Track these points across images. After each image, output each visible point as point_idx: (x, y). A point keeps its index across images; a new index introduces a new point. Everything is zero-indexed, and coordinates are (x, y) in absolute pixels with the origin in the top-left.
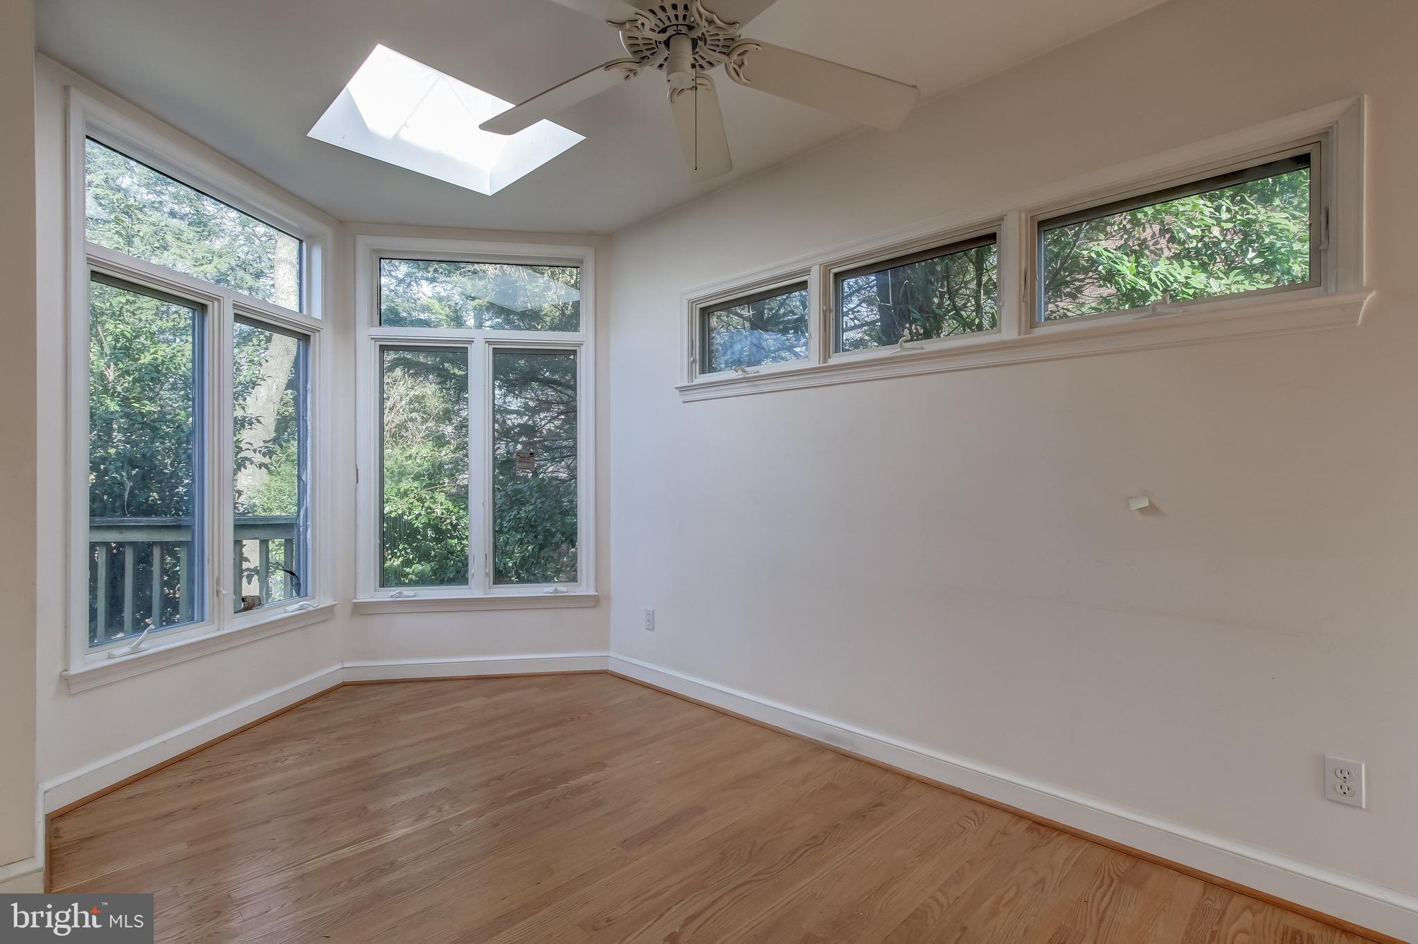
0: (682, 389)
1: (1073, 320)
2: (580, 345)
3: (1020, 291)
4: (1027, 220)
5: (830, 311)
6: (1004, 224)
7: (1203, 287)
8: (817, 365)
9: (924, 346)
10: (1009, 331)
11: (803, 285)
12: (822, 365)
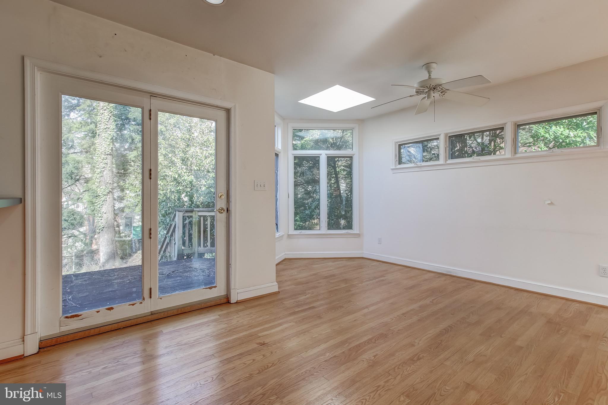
0: (392, 169)
1: (528, 152)
2: (354, 155)
3: (512, 144)
4: (514, 124)
5: (447, 147)
6: (507, 125)
7: (568, 135)
8: (443, 163)
9: (480, 159)
10: (508, 155)
11: (438, 139)
12: (445, 163)
